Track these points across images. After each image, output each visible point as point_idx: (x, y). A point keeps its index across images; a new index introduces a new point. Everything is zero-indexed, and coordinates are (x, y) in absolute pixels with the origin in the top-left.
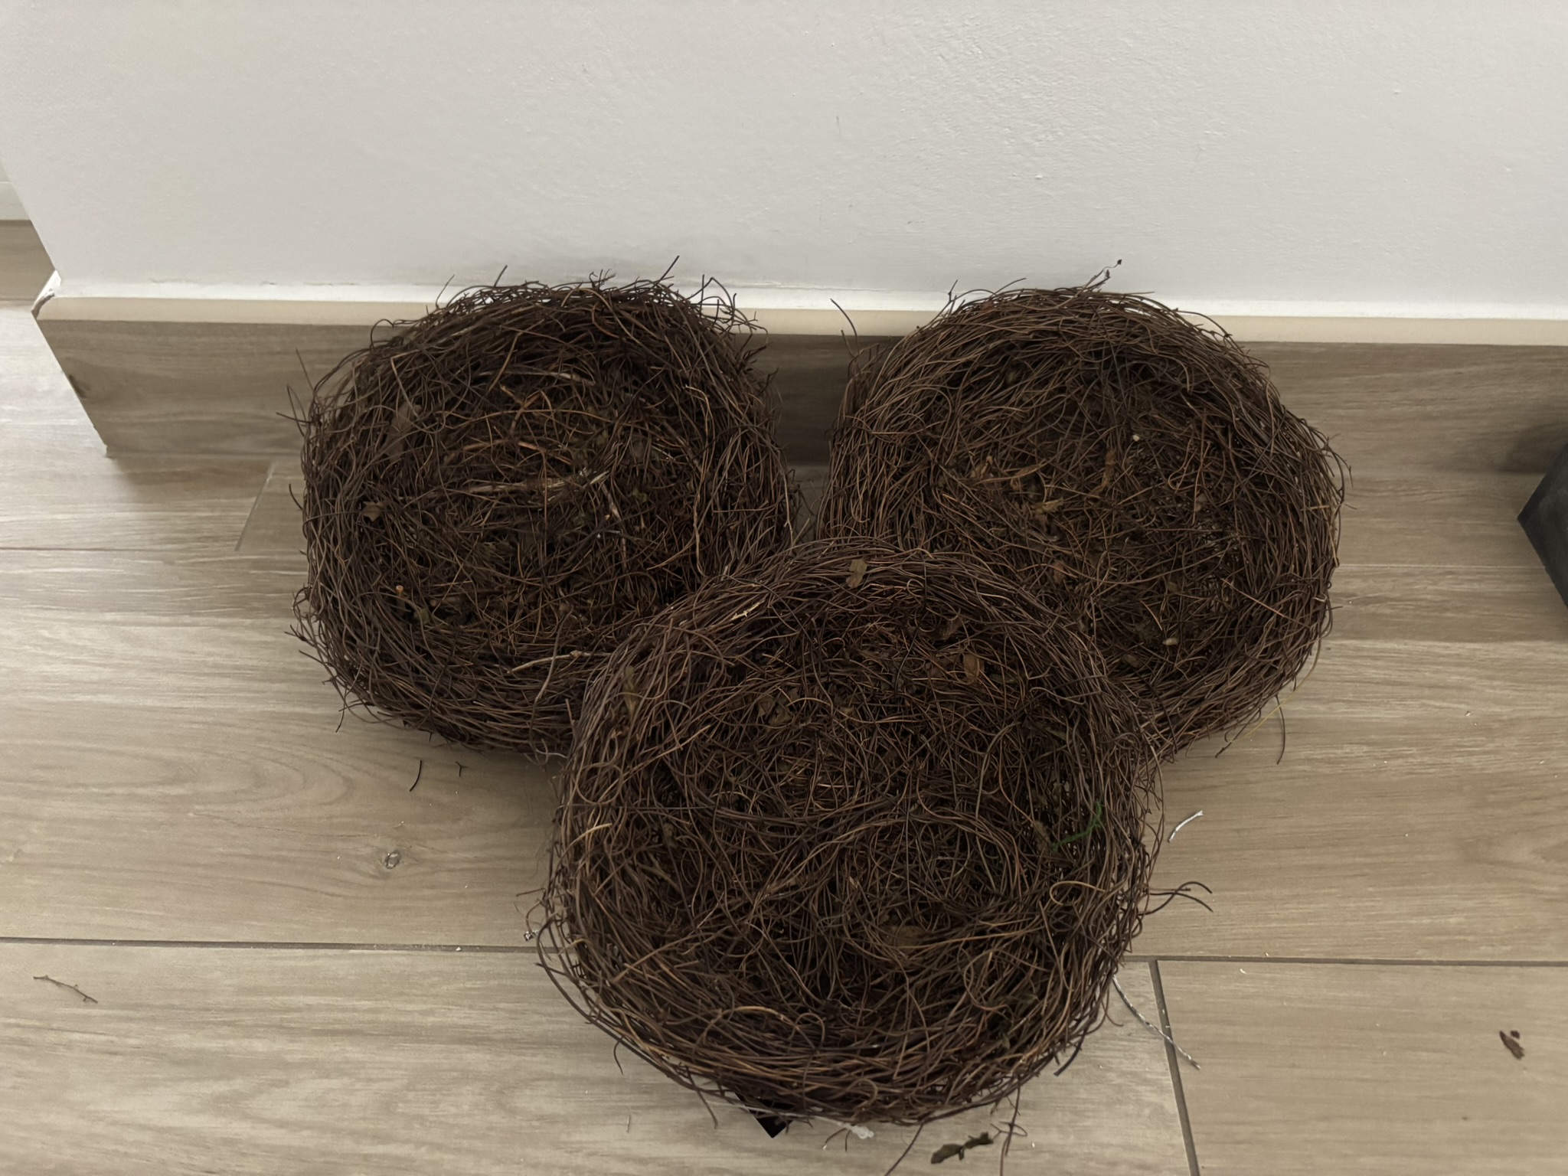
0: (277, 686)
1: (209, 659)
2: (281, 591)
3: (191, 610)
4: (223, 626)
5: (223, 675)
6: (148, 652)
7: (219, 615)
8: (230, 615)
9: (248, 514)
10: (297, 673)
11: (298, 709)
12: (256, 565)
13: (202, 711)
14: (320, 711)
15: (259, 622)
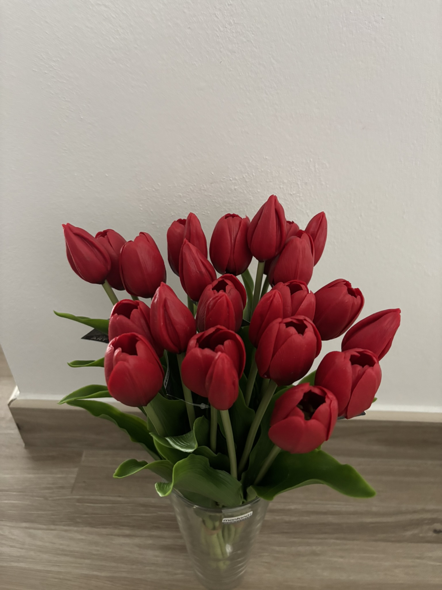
0: (87, 561)
1: (61, 547)
2: (87, 514)
3: (54, 522)
4: (66, 531)
5: (66, 555)
6: (39, 543)
7: (64, 525)
8: (69, 525)
9: (74, 476)
10: (94, 555)
11: (95, 573)
12: (78, 501)
13: (59, 573)
14: (103, 574)
15: (80, 529)
